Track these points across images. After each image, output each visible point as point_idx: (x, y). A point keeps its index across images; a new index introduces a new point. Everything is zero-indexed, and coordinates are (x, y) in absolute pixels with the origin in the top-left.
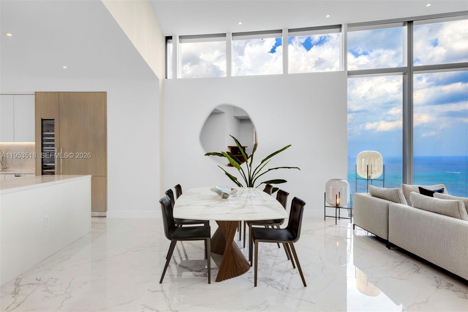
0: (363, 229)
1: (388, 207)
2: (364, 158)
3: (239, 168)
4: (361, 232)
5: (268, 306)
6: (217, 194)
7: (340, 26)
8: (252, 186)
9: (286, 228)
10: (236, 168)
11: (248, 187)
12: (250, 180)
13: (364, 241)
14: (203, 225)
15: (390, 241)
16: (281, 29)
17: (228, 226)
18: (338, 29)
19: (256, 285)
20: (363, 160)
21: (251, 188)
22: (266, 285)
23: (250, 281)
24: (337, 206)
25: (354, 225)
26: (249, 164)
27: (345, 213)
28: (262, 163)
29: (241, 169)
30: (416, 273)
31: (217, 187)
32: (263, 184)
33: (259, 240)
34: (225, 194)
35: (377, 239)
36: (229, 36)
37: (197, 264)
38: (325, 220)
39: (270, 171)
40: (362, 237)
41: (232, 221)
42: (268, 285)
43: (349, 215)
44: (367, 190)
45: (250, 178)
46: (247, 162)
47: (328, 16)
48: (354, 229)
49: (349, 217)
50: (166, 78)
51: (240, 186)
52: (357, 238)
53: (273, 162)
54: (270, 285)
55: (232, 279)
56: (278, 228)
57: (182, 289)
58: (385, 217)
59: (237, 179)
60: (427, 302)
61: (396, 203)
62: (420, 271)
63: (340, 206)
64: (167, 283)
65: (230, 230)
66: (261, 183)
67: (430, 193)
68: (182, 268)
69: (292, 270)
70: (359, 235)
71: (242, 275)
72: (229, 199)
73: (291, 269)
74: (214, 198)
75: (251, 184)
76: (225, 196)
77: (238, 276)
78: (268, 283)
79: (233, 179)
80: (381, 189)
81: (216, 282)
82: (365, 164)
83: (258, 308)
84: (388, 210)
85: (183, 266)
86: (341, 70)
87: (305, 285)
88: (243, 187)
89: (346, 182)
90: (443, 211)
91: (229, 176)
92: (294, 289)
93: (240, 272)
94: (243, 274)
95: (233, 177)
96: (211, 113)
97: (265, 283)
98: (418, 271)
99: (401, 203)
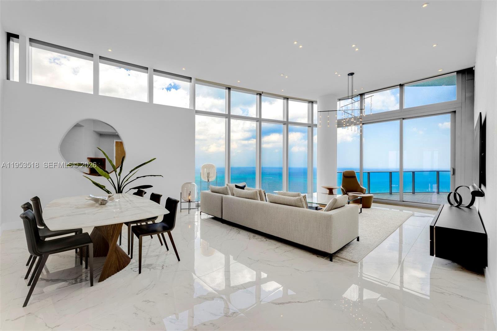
0: (205, 214)
1: (222, 198)
2: (206, 168)
3: (108, 178)
4: (205, 216)
5: (155, 285)
6: (93, 202)
7: (190, 78)
8: (121, 192)
9: (162, 222)
10: (104, 177)
11: (116, 193)
12: (119, 188)
13: (206, 221)
14: (74, 234)
15: (223, 218)
16: (147, 67)
17: (111, 229)
18: (189, 80)
19: (140, 272)
20: (205, 169)
21: (120, 194)
22: (149, 270)
23: (133, 271)
24: (189, 201)
25: (201, 212)
26: (117, 173)
27: (193, 205)
28: (130, 172)
29: (110, 179)
30: (239, 234)
31: (92, 195)
32: (132, 189)
33: (143, 235)
34: (103, 201)
35: (215, 218)
36: (96, 57)
37: (71, 272)
38: (181, 212)
39: (138, 179)
40: (206, 219)
41: (116, 224)
42: (150, 269)
43: (196, 206)
44: (208, 189)
45: (118, 185)
46: (116, 172)
47: (184, 69)
48: (201, 215)
49: (196, 207)
50: (8, 78)
51: (109, 193)
52: (203, 221)
53: (140, 172)
54: (153, 269)
55: (115, 274)
56: (154, 223)
57: (58, 302)
58: (221, 204)
59: (105, 187)
60: (247, 248)
61: (226, 195)
62: (240, 233)
63: (191, 201)
64: (34, 303)
65: (114, 232)
66: (130, 189)
67: (243, 188)
68: (52, 282)
69: (167, 252)
70: (204, 218)
71: (124, 269)
72: (108, 205)
73: (165, 252)
74: (92, 205)
75: (119, 190)
76: (103, 203)
77: (121, 270)
78: (150, 267)
79: (102, 187)
80: (217, 188)
81: (99, 283)
82: (206, 172)
83: (147, 289)
84: (222, 200)
85: (53, 280)
86: (191, 109)
87: (179, 260)
88: (111, 193)
89: (195, 184)
90: (250, 197)
91: (97, 185)
92: (172, 265)
93: (123, 266)
94: (126, 267)
95: (100, 185)
96: (75, 125)
97: (148, 268)
98: (239, 233)
99: (228, 195)
